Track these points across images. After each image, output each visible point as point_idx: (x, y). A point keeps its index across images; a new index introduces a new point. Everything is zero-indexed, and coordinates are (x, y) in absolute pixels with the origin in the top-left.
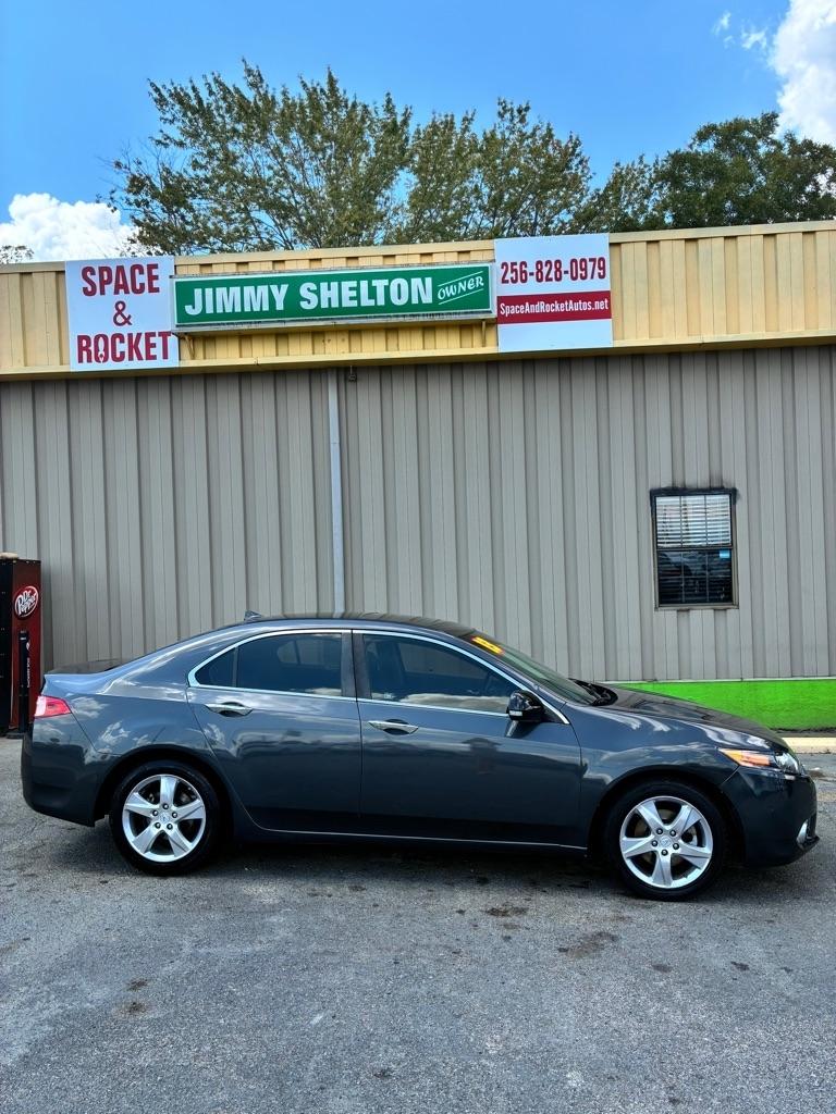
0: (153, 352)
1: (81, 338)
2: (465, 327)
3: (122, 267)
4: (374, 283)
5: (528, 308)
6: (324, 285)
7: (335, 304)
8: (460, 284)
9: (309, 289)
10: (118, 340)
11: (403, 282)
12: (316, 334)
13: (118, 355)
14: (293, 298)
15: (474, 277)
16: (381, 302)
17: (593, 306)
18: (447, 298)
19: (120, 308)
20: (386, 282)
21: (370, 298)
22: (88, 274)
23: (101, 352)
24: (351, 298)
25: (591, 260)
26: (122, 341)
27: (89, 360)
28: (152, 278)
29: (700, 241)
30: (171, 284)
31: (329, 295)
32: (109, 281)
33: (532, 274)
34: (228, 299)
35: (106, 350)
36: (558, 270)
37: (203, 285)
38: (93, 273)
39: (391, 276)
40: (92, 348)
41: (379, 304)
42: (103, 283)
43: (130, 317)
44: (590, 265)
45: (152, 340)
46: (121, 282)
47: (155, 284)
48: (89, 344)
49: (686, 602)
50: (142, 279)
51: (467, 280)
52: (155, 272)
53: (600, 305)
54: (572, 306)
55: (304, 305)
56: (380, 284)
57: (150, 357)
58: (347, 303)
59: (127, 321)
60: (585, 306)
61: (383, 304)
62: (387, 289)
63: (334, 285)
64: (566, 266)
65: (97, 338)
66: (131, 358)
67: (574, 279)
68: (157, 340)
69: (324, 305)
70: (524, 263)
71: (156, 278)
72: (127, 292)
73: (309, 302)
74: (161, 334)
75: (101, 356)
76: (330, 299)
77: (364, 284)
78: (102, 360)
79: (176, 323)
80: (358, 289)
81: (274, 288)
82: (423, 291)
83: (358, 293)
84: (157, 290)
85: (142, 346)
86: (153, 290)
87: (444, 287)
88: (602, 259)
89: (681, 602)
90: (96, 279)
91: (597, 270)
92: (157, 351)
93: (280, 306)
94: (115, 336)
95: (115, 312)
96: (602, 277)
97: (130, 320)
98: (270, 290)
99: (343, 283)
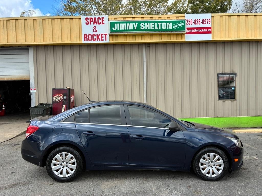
1: (85, 35)
2: (178, 35)
3: (95, 18)
4: (158, 24)
5: (192, 31)
6: (146, 24)
7: (149, 28)
8: (178, 24)
9: (143, 25)
10: (94, 36)
11: (165, 24)
12: (143, 35)
13: (94, 39)
14: (139, 27)
15: (182, 23)
16: (160, 28)
17: (207, 30)
18: (175, 28)
19: (95, 28)
21: (157, 27)
22: (87, 19)
23: (90, 38)
25: (207, 20)
26: (95, 36)
27: (87, 40)
28: (103, 21)
29: (232, 16)
30: (109, 22)
31: (147, 26)
32: (92, 21)
33: (193, 23)
34: (123, 27)
35: (91, 38)
36: (199, 22)
37: (117, 23)
39: (162, 22)
40: (88, 37)
41: (159, 29)
43: (97, 30)
44: (207, 21)
46: (95, 22)
50: (100, 21)
51: (180, 23)
52: (103, 19)
53: (209, 30)
54: (203, 30)
55: (141, 28)
56: (159, 24)
57: (102, 40)
58: (152, 28)
59: (96, 31)
60: (205, 30)
61: (160, 29)
62: (161, 25)
63: (149, 24)
64: (201, 21)
65: (89, 35)
66: (97, 40)
67: (203, 24)
68: (104, 36)
69: (146, 28)
70: (192, 20)
72: (96, 24)
73: (143, 28)
74: (105, 34)
75: (90, 39)
77: (156, 24)
78: (90, 40)
79: (110, 32)
80: (154, 25)
81: (134, 24)
82: (169, 26)
84: (104, 24)
85: (100, 37)
86: (103, 24)
87: (175, 25)
88: (210, 20)
89: (223, 99)
90: (89, 21)
91: (208, 22)
92: (104, 38)
93: (135, 28)
94: (93, 35)
95: (94, 29)
96: (209, 24)
97: (97, 31)
98: (133, 24)
99: (151, 23)
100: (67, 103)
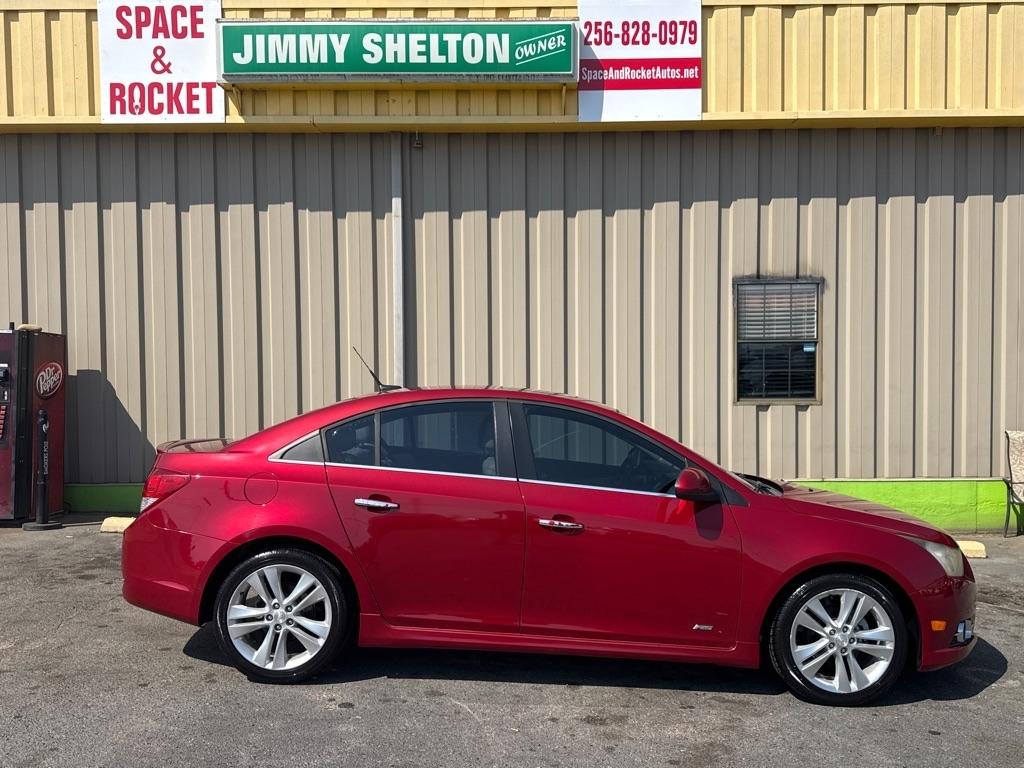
0: (196, 104)
1: (113, 86)
2: (542, 92)
3: (162, 8)
4: (446, 37)
5: (611, 74)
6: (389, 37)
7: (402, 59)
8: (540, 43)
9: (372, 41)
10: (156, 90)
11: (478, 38)
12: (380, 93)
13: (156, 107)
14: (355, 50)
15: (555, 36)
17: (682, 73)
18: (525, 58)
19: (159, 54)
20: (458, 37)
21: (440, 54)
22: (124, 14)
23: (137, 102)
24: (420, 53)
25: (682, 23)
26: (161, 91)
27: (123, 112)
28: (196, 21)
30: (217, 28)
31: (395, 49)
32: (147, 23)
33: (617, 36)
34: (281, 49)
35: (142, 100)
36: (646, 32)
37: (254, 31)
38: (129, 13)
39: (464, 30)
40: (126, 98)
41: (450, 61)
42: (140, 25)
43: (170, 64)
44: (680, 28)
45: (195, 91)
46: (160, 25)
47: (200, 28)
48: (123, 93)
49: (767, 397)
50: (184, 22)
51: (548, 38)
52: (199, 15)
53: (690, 73)
54: (660, 74)
55: (367, 58)
56: (452, 39)
57: (192, 111)
58: (415, 59)
59: (167, 68)
60: (674, 74)
61: (455, 61)
62: (460, 45)
63: (401, 37)
64: (654, 29)
65: (132, 86)
66: (170, 111)
67: (663, 43)
68: (201, 92)
69: (390, 59)
70: (609, 24)
71: (201, 21)
72: (167, 36)
73: (373, 55)
74: (205, 85)
75: (137, 107)
76: (396, 53)
77: (434, 38)
78: (137, 111)
79: (223, 72)
80: (427, 43)
81: (334, 38)
82: (499, 49)
83: (428, 48)
84: (201, 35)
85: (183, 98)
86: (197, 35)
87: (522, 46)
88: (693, 23)
89: (760, 396)
90: (132, 20)
91: (688, 35)
92: (200, 104)
93: (340, 59)
94: (153, 86)
95: (153, 58)
96: (692, 42)
97: (171, 68)
98: (329, 39)
99: (411, 36)
100: (10, 396)
